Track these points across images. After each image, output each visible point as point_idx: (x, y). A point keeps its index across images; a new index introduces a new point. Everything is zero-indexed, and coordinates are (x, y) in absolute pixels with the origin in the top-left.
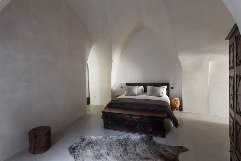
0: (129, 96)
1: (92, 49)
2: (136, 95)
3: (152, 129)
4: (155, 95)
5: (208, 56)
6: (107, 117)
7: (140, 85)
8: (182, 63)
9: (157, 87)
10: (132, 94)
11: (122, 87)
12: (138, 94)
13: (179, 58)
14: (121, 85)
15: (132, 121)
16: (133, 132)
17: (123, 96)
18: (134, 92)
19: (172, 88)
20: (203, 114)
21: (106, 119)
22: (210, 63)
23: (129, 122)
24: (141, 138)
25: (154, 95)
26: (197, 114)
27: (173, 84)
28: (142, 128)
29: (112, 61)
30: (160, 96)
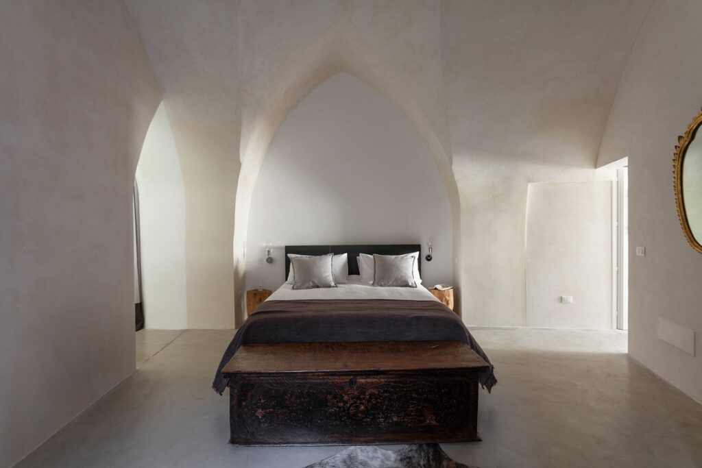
0: (305, 290)
1: (157, 112)
2: (330, 286)
3: (434, 418)
4: (390, 283)
5: (526, 169)
6: (249, 394)
7: (336, 250)
8: (460, 185)
9: (394, 257)
10: (316, 281)
11: (270, 260)
12: (337, 283)
13: (453, 167)
14: (269, 251)
15: (358, 398)
16: (363, 439)
17: (285, 293)
18: (324, 275)
19: (429, 258)
20: (515, 329)
21: (244, 404)
22: (530, 187)
23: (345, 402)
24: (401, 460)
25: (388, 282)
26: (500, 329)
27: (430, 248)
28: (399, 417)
29: (238, 166)
30: (407, 285)
